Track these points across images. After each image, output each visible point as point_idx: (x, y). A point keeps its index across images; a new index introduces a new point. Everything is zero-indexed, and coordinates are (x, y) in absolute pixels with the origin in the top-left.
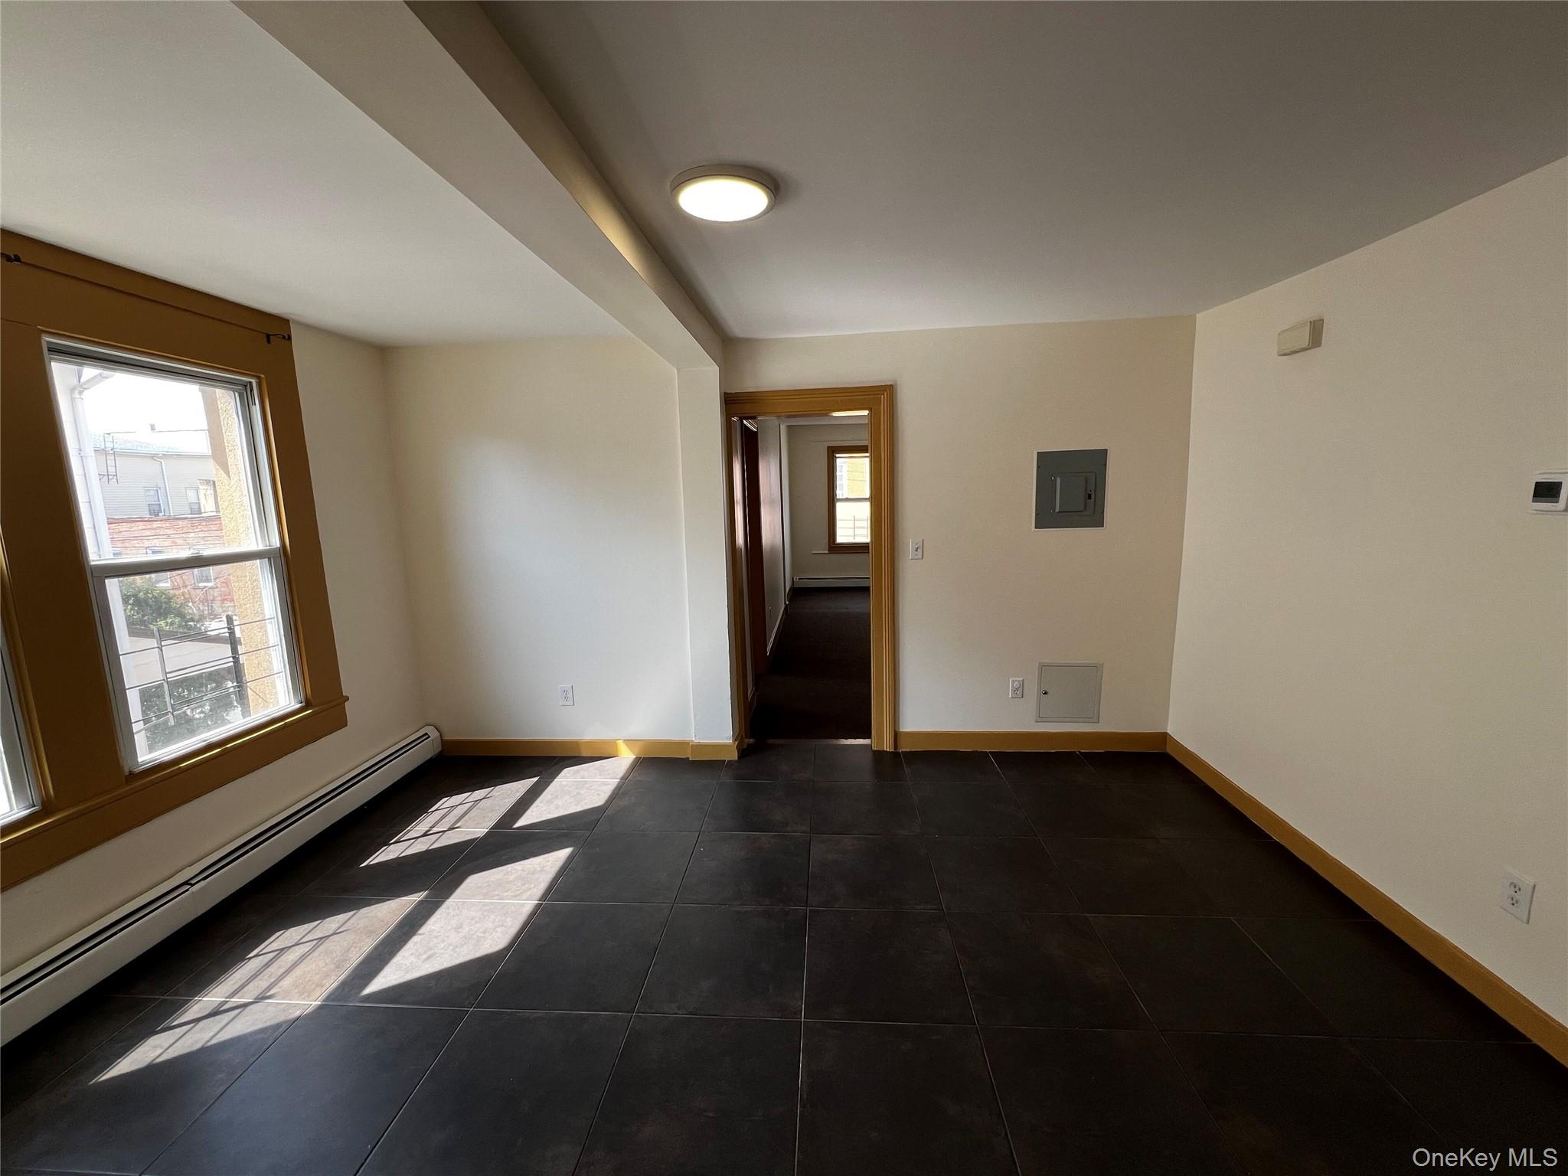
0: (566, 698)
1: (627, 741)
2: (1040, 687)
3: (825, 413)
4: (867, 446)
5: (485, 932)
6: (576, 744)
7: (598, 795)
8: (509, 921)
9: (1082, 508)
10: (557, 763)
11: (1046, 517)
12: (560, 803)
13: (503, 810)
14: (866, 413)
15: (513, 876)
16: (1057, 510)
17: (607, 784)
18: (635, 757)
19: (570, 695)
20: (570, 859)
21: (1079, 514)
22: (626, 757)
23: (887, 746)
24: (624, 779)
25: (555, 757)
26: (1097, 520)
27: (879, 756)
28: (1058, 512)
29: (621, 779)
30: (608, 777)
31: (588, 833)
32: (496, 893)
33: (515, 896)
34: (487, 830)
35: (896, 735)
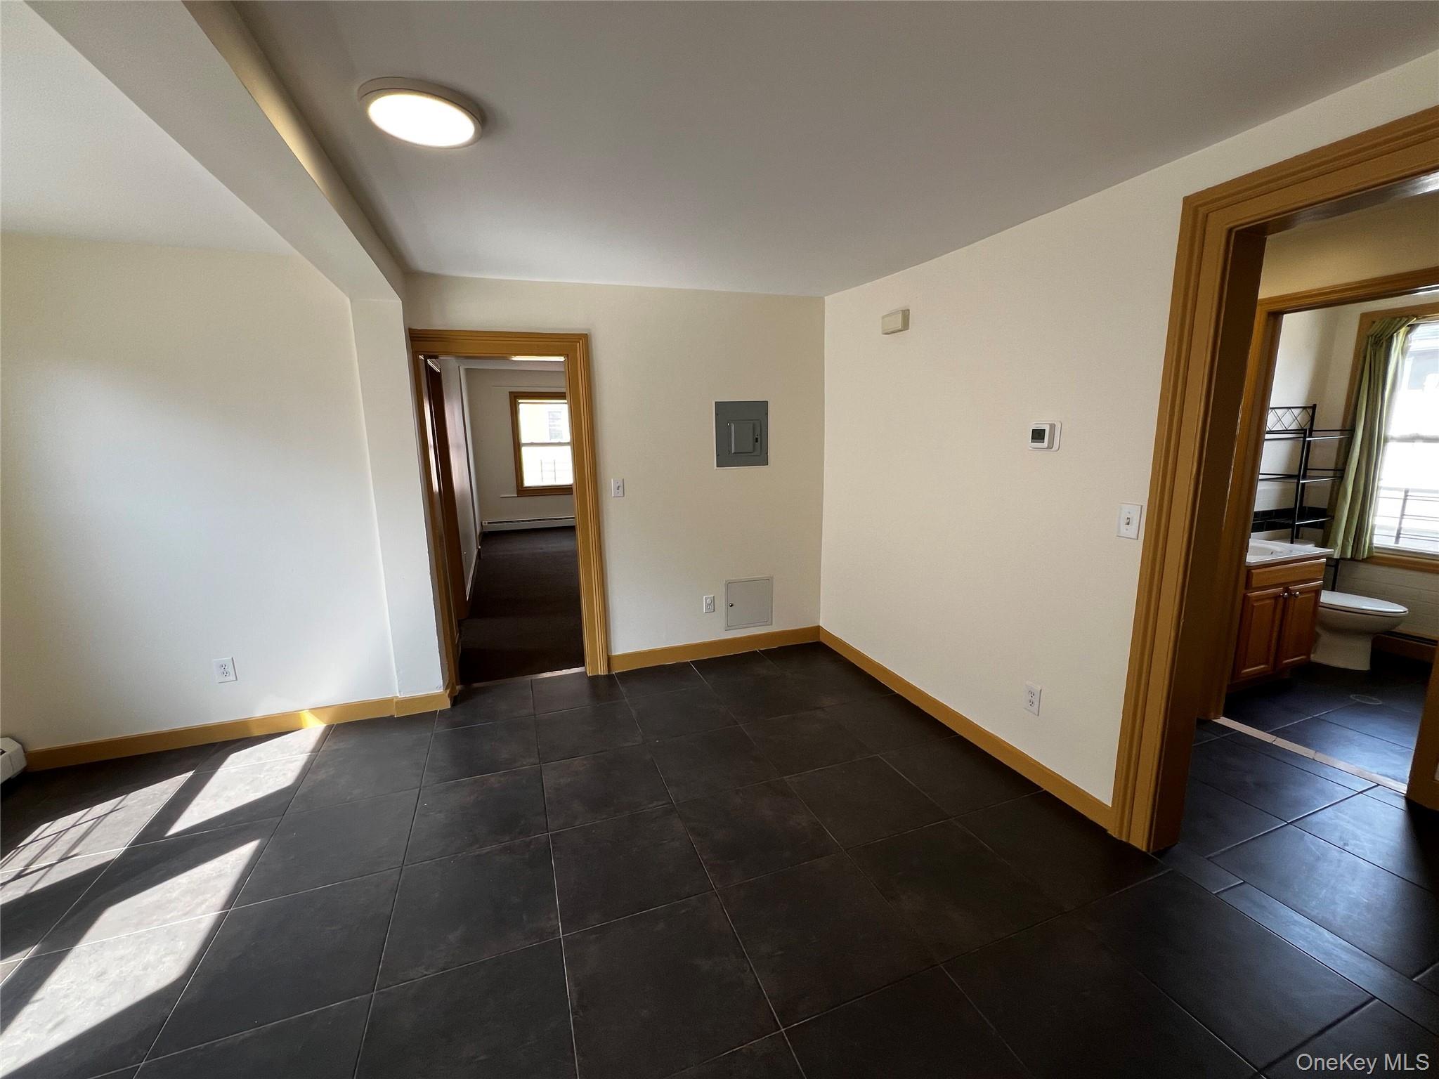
0: (225, 674)
1: (315, 710)
2: (727, 600)
3: (504, 358)
4: (565, 393)
5: (145, 968)
6: (243, 724)
7: (284, 774)
8: (181, 945)
9: (750, 449)
10: (217, 751)
11: (726, 457)
12: (232, 794)
13: (146, 819)
14: (562, 359)
15: (177, 892)
16: (733, 451)
17: (295, 761)
18: (325, 725)
19: (230, 669)
20: (258, 853)
21: (750, 454)
22: (314, 728)
23: (602, 670)
24: (316, 750)
25: (213, 745)
26: (763, 461)
27: (594, 680)
28: (735, 453)
29: (313, 751)
30: (294, 753)
31: (278, 819)
32: (155, 917)
33: (185, 914)
34: (124, 849)
35: (609, 659)
